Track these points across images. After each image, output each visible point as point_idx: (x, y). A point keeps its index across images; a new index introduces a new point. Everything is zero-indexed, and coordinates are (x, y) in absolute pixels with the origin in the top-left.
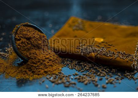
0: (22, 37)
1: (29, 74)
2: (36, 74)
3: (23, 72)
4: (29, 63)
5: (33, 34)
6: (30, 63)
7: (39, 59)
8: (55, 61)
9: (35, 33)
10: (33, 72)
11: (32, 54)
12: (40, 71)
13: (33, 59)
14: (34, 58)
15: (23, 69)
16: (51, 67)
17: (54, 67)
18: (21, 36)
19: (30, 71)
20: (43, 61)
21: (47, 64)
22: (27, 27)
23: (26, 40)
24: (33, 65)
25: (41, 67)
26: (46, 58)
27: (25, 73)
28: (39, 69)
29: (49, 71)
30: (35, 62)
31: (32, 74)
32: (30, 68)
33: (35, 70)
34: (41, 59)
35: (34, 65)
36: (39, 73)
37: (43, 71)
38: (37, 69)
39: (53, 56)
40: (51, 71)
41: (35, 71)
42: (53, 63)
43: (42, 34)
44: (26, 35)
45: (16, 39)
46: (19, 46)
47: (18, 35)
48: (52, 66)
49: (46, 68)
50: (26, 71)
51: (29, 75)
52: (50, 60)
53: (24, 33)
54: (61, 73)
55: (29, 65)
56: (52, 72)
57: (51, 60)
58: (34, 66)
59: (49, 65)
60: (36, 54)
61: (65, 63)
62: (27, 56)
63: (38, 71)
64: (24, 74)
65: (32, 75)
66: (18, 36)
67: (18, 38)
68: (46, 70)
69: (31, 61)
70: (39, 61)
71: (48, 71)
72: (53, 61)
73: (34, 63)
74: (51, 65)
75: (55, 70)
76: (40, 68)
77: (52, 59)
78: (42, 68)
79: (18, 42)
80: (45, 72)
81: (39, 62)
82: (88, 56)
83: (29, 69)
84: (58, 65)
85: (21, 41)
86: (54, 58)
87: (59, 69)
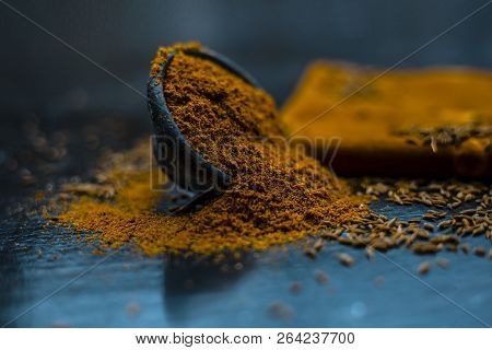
0: (191, 91)
1: (245, 230)
2: (276, 230)
3: (217, 225)
4: (237, 189)
10: (260, 223)
12: (287, 218)
16: (323, 201)
18: (186, 88)
19: (245, 220)
20: (289, 180)
23: (207, 101)
24: (254, 197)
25: (287, 202)
27: (228, 229)
28: (279, 209)
31: (258, 231)
32: (245, 209)
33: (268, 213)
35: (260, 195)
36: (287, 224)
38: (272, 209)
41: (269, 219)
44: (206, 82)
45: (168, 97)
46: (187, 123)
47: (175, 82)
49: (308, 205)
51: (247, 234)
53: (195, 74)
55: (237, 195)
58: (261, 200)
59: (316, 195)
61: (369, 191)
63: (278, 217)
65: (258, 235)
66: (177, 88)
67: (178, 94)
68: (313, 211)
71: (321, 214)
73: (260, 189)
74: (325, 194)
75: (346, 210)
76: (284, 208)
78: (291, 207)
79: (181, 108)
80: (309, 218)
81: (275, 183)
83: (240, 211)
85: (191, 104)
87: (357, 206)
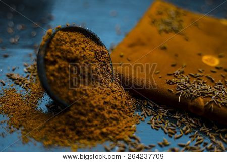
0: (59, 57)
1: (70, 136)
2: (85, 138)
3: (59, 130)
4: (71, 113)
5: (83, 48)
6: (74, 113)
7: (91, 106)
8: (123, 108)
9: (86, 46)
10: (79, 133)
11: (78, 95)
12: (92, 132)
13: (79, 105)
14: (81, 104)
15: (58, 124)
16: (114, 122)
17: (122, 124)
18: (57, 56)
19: (72, 130)
20: (100, 109)
21: (107, 116)
22: (70, 34)
23: (66, 63)
24: (79, 119)
25: (95, 122)
26: (105, 103)
27: (63, 134)
28: (90, 126)
29: (112, 132)
30: (83, 111)
31: (77, 137)
32: (73, 124)
33: (84, 128)
34: (95, 105)
35: (82, 118)
36: (91, 136)
37: (98, 131)
38: (86, 126)
39: (119, 96)
40: (115, 133)
41: (84, 131)
42: (120, 113)
43: (100, 48)
44: (68, 52)
45: (46, 61)
46: (52, 78)
47: (52, 51)
48: (116, 120)
49: (105, 124)
50: (64, 130)
51: (71, 138)
52: (114, 107)
53: (64, 47)
54: (134, 138)
55: (70, 117)
56: (117, 134)
57: (116, 106)
58: (82, 121)
59: (111, 118)
60: (87, 95)
61: (142, 113)
62: (68, 98)
63: (88, 131)
64: (60, 136)
65: (76, 140)
66: (52, 55)
67: (52, 59)
68: (105, 130)
69: (76, 109)
70: (92, 108)
71: (109, 132)
72: (120, 109)
73: (82, 114)
74: (116, 118)
75: (123, 130)
76: (92, 126)
77: (117, 104)
78: (96, 125)
79: (51, 68)
80: (102, 134)
81: (92, 111)
82: (191, 104)
83: (70, 125)
84: (129, 119)
85: (57, 66)
86: (122, 102)
87: (130, 127)
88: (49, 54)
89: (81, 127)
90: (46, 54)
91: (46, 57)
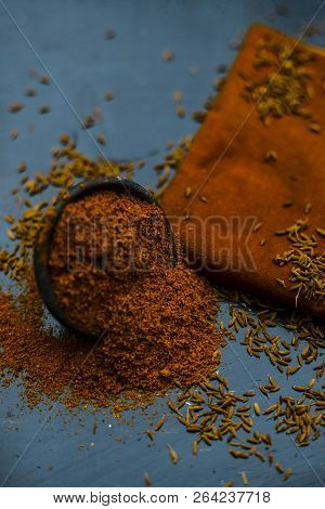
1: (108, 387)
2: (133, 388)
13: (118, 334)
14: (122, 332)
19: (110, 375)
20: (154, 335)
22: (87, 204)
30: (125, 343)
31: (119, 388)
33: (130, 372)
41: (130, 377)
42: (191, 334)
47: (60, 249)
51: (110, 392)
54: (217, 380)
57: (183, 321)
59: (176, 347)
65: (118, 393)
67: (61, 265)
71: (173, 374)
72: (191, 325)
74: (185, 344)
83: (106, 368)
85: (71, 277)
87: (211, 357)
88: (54, 255)
89: (125, 370)
90: (49, 258)
91: (51, 263)
